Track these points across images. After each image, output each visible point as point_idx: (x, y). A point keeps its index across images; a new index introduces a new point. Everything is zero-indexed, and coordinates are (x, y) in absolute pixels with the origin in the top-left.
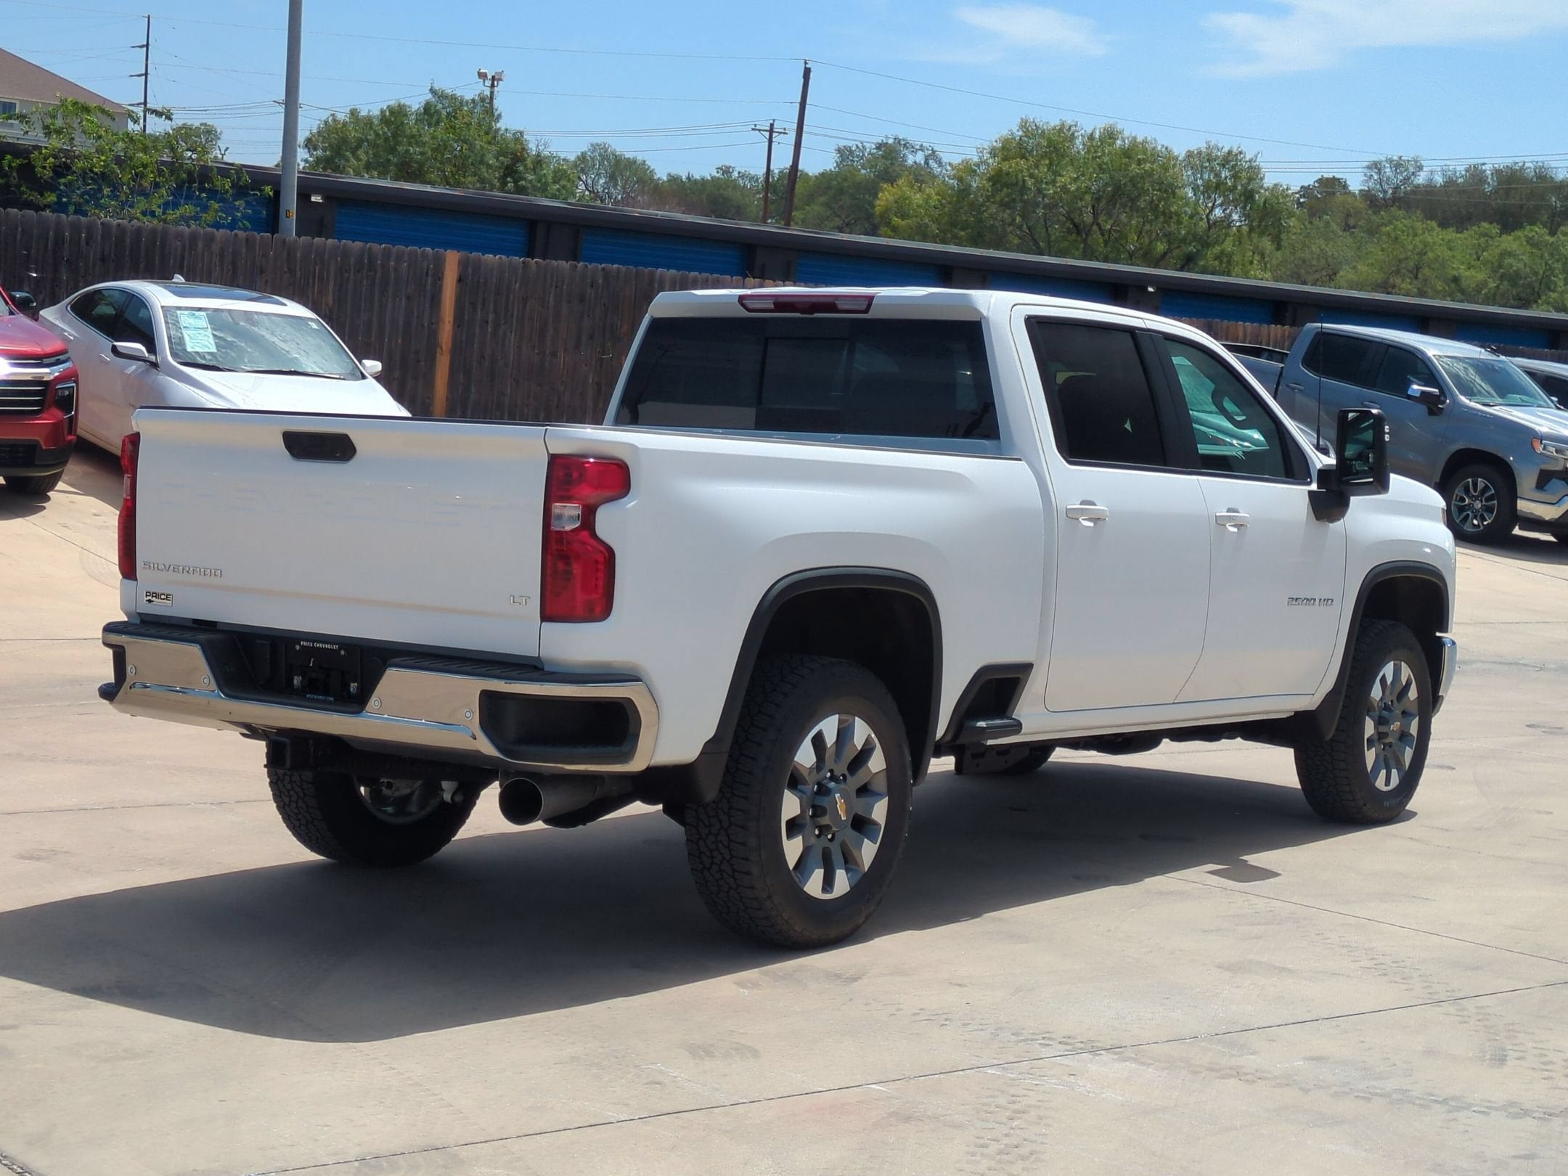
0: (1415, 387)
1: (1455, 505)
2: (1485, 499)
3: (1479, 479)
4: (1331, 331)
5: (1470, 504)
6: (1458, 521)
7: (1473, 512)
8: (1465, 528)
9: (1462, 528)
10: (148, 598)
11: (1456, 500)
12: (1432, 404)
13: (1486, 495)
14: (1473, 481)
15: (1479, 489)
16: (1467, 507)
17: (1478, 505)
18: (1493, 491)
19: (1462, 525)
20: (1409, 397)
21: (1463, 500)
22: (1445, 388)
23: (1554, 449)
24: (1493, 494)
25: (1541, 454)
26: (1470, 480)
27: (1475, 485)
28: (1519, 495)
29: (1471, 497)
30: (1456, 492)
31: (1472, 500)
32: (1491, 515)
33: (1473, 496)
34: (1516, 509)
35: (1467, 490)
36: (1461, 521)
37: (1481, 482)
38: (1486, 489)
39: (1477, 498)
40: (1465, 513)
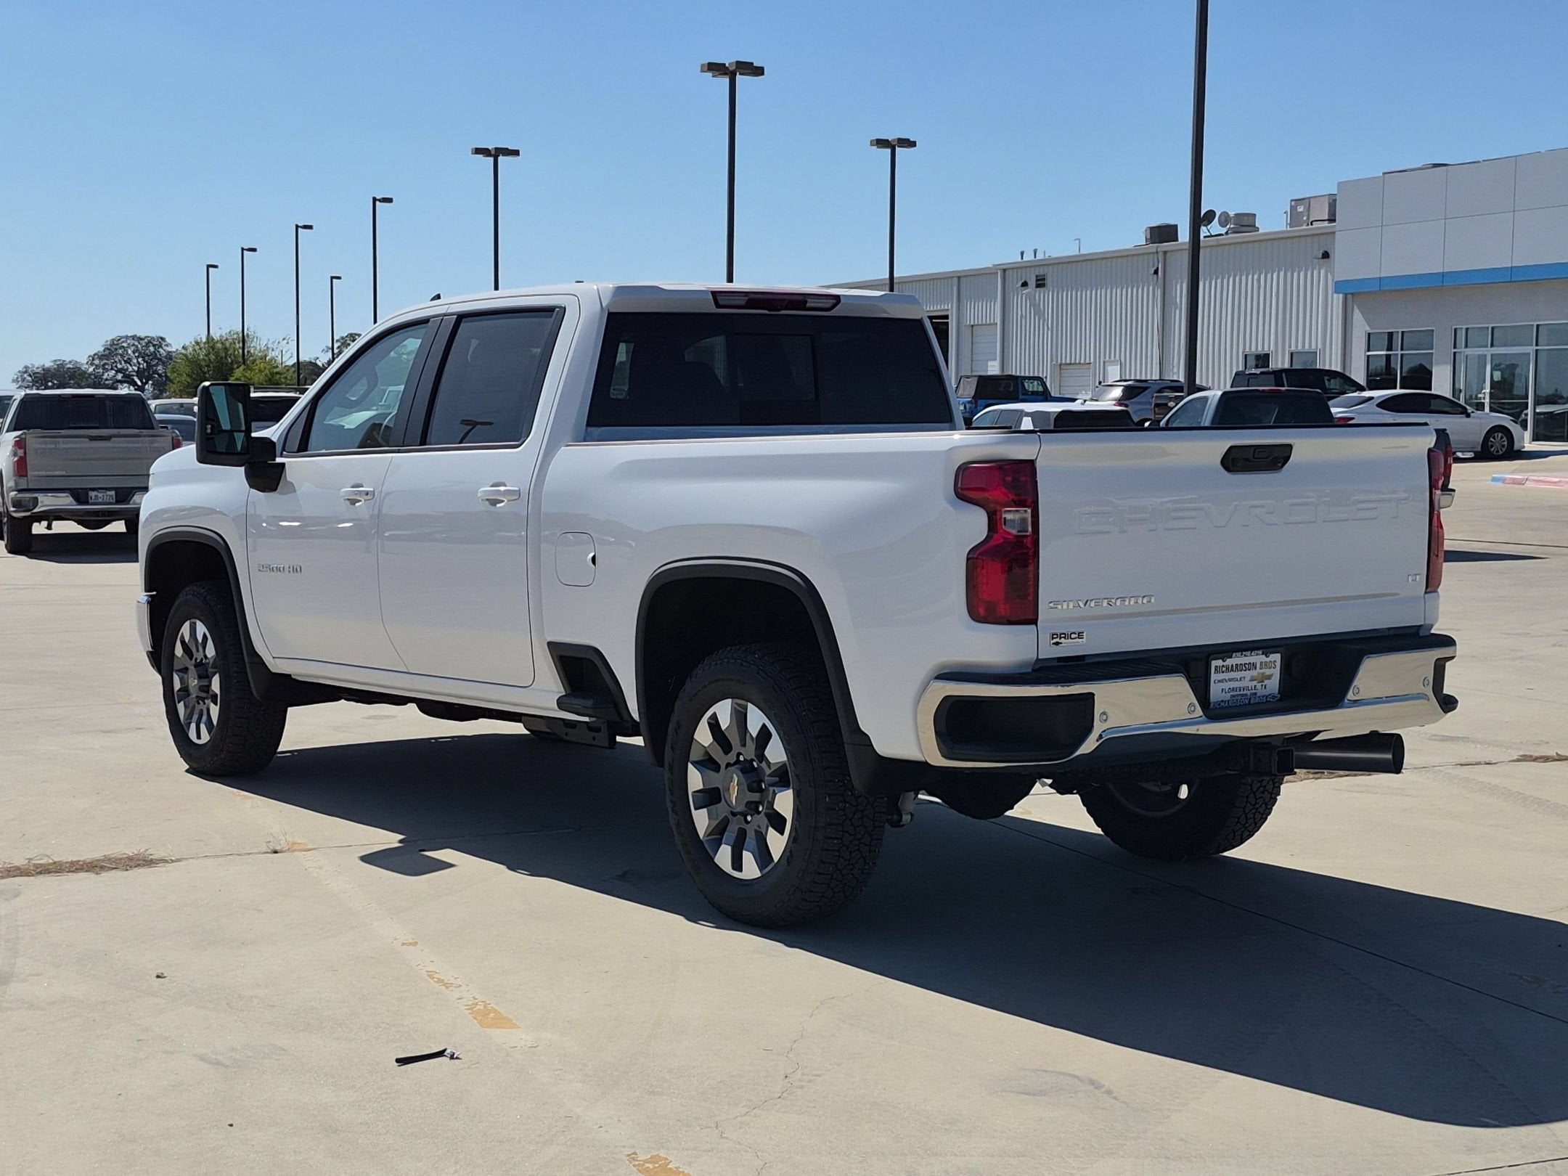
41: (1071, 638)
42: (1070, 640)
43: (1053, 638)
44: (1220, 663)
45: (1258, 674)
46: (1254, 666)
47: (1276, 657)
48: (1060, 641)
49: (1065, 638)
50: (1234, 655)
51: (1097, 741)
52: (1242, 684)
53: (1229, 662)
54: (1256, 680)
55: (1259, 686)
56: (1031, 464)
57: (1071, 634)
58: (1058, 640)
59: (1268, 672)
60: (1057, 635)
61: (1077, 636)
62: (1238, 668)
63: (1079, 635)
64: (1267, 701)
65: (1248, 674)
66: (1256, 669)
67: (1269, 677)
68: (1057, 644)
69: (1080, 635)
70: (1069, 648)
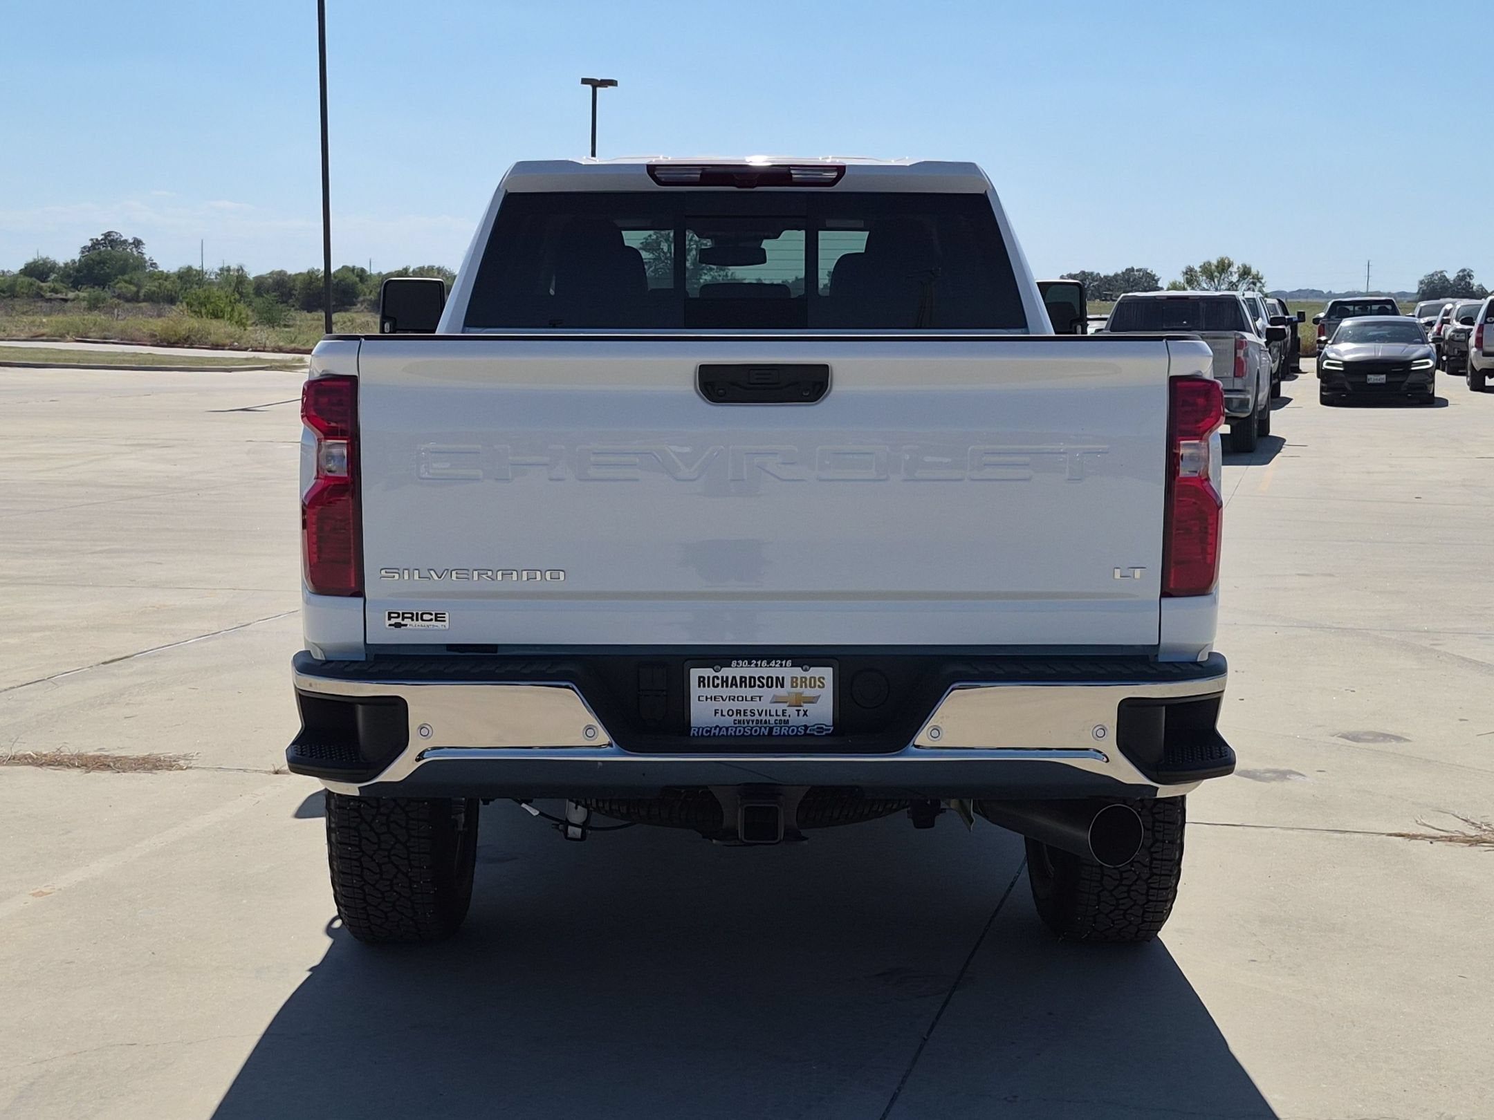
41: (422, 620)
42: (420, 622)
43: (390, 618)
44: (708, 672)
45: (789, 693)
46: (780, 682)
47: (827, 673)
48: (403, 623)
49: (412, 619)
50: (734, 663)
51: (418, 760)
52: (755, 706)
53: (726, 672)
54: (786, 702)
55: (792, 711)
56: (353, 381)
57: (422, 614)
58: (399, 620)
59: (808, 692)
60: (399, 614)
61: (433, 617)
62: (749, 682)
63: (436, 617)
64: (805, 734)
65: (768, 693)
66: (782, 686)
67: (813, 700)
68: (398, 625)
69: (438, 617)
70: (417, 633)
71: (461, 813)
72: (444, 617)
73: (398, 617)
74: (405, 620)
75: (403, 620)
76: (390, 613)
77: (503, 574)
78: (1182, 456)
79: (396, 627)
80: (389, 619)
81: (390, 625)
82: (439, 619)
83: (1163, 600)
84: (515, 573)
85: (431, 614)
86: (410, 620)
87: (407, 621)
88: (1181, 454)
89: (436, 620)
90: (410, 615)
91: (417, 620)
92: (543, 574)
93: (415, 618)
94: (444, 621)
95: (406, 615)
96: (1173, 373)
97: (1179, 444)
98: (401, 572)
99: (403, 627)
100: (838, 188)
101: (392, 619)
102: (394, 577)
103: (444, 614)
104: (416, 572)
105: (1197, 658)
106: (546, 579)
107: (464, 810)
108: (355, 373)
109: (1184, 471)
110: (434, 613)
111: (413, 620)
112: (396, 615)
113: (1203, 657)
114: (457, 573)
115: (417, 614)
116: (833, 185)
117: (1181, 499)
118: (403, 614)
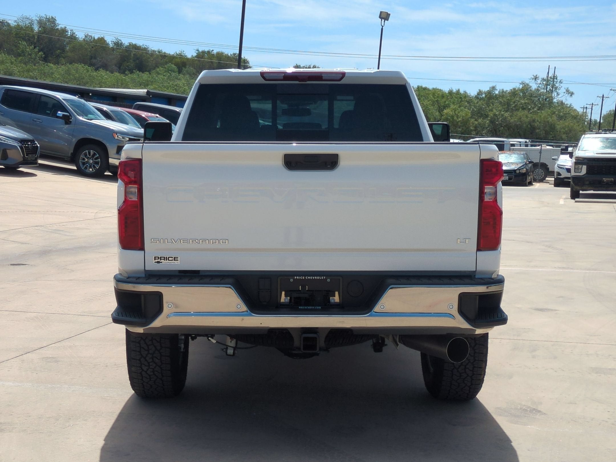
0: (59, 112)
1: (81, 162)
2: (94, 159)
3: (91, 151)
4: (14, 89)
5: (88, 161)
6: (83, 168)
7: (89, 164)
8: (87, 171)
9: (86, 171)
10: (156, 261)
11: (81, 160)
12: (67, 119)
13: (95, 157)
14: (88, 151)
15: (91, 155)
16: (86, 163)
17: (91, 161)
18: (98, 155)
19: (85, 170)
20: (58, 117)
21: (84, 159)
22: (71, 113)
23: (122, 137)
24: (98, 157)
25: (117, 139)
26: (87, 151)
27: (89, 153)
28: (109, 157)
29: (88, 158)
30: (81, 156)
31: (88, 159)
32: (98, 165)
33: (88, 157)
34: (109, 163)
35: (86, 155)
36: (84, 168)
37: (92, 152)
38: (94, 154)
39: (90, 158)
40: (85, 165)
71: (182, 344)
72: (178, 259)
73: (158, 259)
74: (162, 260)
75: (160, 260)
76: (155, 257)
77: (202, 241)
78: (486, 192)
79: (157, 263)
80: (155, 260)
81: (155, 262)
82: (175, 260)
83: (478, 253)
84: (207, 241)
85: (172, 258)
86: (163, 260)
87: (162, 261)
88: (485, 192)
89: (174, 260)
90: (163, 258)
91: (166, 260)
92: (219, 241)
93: (165, 259)
94: (178, 261)
95: (162, 258)
96: (481, 158)
97: (485, 187)
98: (160, 240)
99: (160, 263)
100: (343, 82)
101: (156, 260)
102: (157, 242)
103: (178, 258)
104: (166, 240)
105: (492, 276)
106: (220, 243)
107: (183, 342)
108: (141, 157)
109: (487, 198)
110: (173, 257)
111: (165, 260)
112: (158, 258)
113: (494, 276)
114: (183, 241)
115: (166, 257)
116: (340, 81)
117: (485, 210)
118: (161, 257)
